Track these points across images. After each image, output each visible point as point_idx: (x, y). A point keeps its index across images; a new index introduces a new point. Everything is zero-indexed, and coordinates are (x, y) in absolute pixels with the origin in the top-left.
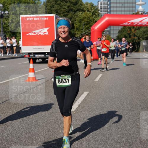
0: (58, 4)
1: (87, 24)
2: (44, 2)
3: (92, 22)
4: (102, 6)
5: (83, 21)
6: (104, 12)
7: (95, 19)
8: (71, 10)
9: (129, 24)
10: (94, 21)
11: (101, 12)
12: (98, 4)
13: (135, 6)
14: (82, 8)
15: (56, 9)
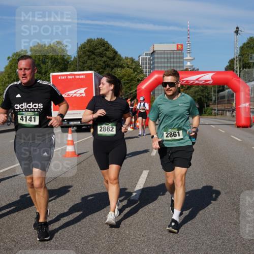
0: (92, 59)
1: (127, 83)
2: (75, 57)
5: (123, 80)
8: (108, 66)
10: (136, 79)
12: (139, 59)
15: (89, 64)
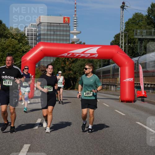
3: (18, 51)
4: (30, 32)
6: (32, 40)
7: (21, 48)
9: (68, 56)
11: (29, 40)
13: (70, 35)
14: (6, 34)
